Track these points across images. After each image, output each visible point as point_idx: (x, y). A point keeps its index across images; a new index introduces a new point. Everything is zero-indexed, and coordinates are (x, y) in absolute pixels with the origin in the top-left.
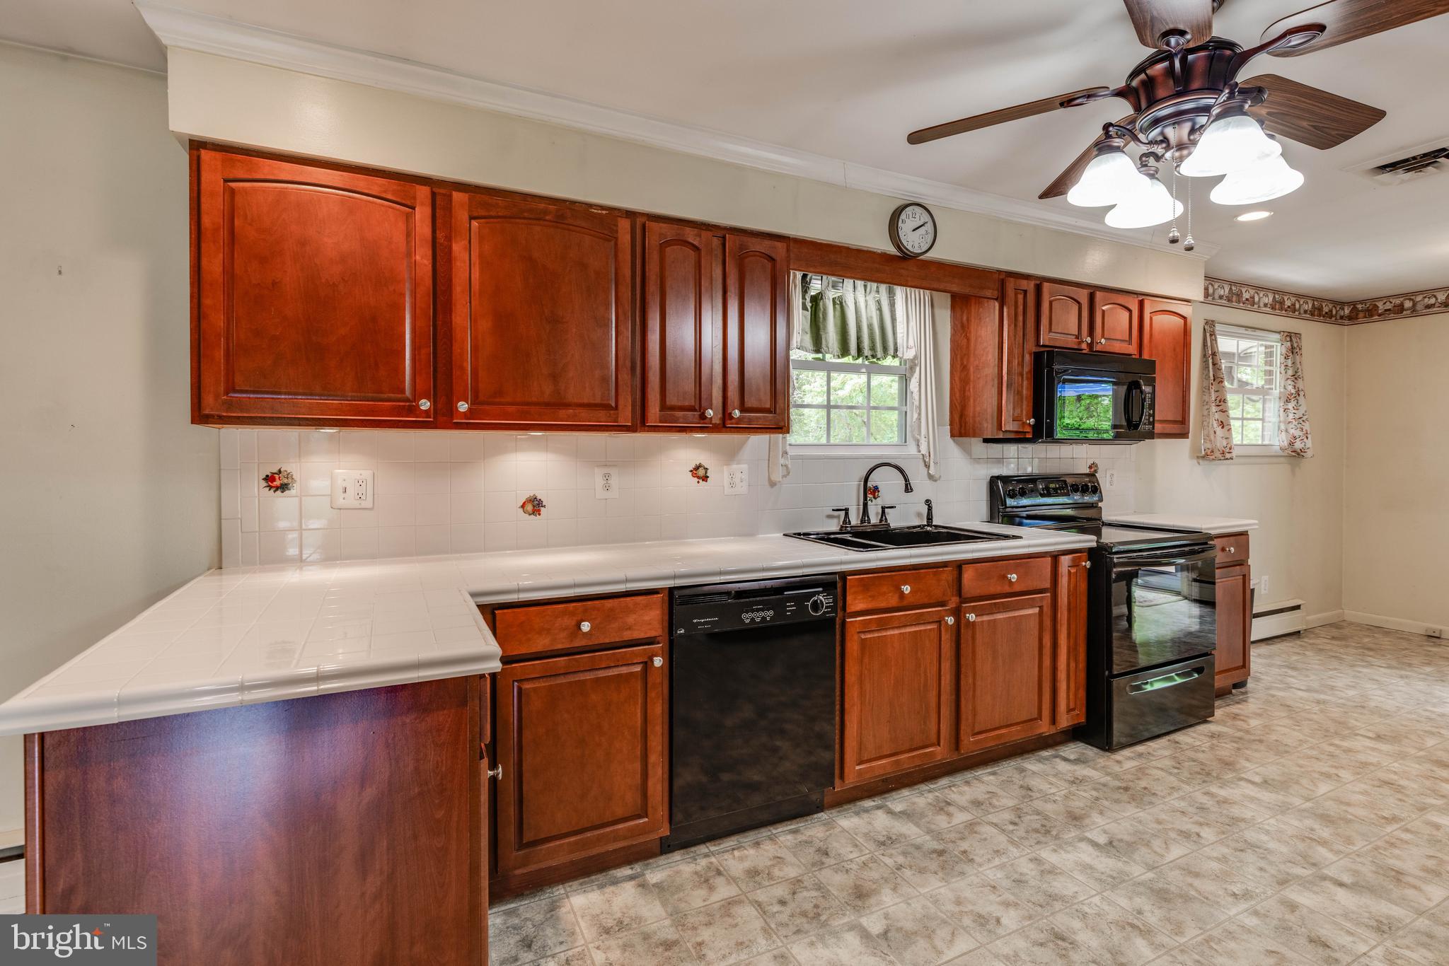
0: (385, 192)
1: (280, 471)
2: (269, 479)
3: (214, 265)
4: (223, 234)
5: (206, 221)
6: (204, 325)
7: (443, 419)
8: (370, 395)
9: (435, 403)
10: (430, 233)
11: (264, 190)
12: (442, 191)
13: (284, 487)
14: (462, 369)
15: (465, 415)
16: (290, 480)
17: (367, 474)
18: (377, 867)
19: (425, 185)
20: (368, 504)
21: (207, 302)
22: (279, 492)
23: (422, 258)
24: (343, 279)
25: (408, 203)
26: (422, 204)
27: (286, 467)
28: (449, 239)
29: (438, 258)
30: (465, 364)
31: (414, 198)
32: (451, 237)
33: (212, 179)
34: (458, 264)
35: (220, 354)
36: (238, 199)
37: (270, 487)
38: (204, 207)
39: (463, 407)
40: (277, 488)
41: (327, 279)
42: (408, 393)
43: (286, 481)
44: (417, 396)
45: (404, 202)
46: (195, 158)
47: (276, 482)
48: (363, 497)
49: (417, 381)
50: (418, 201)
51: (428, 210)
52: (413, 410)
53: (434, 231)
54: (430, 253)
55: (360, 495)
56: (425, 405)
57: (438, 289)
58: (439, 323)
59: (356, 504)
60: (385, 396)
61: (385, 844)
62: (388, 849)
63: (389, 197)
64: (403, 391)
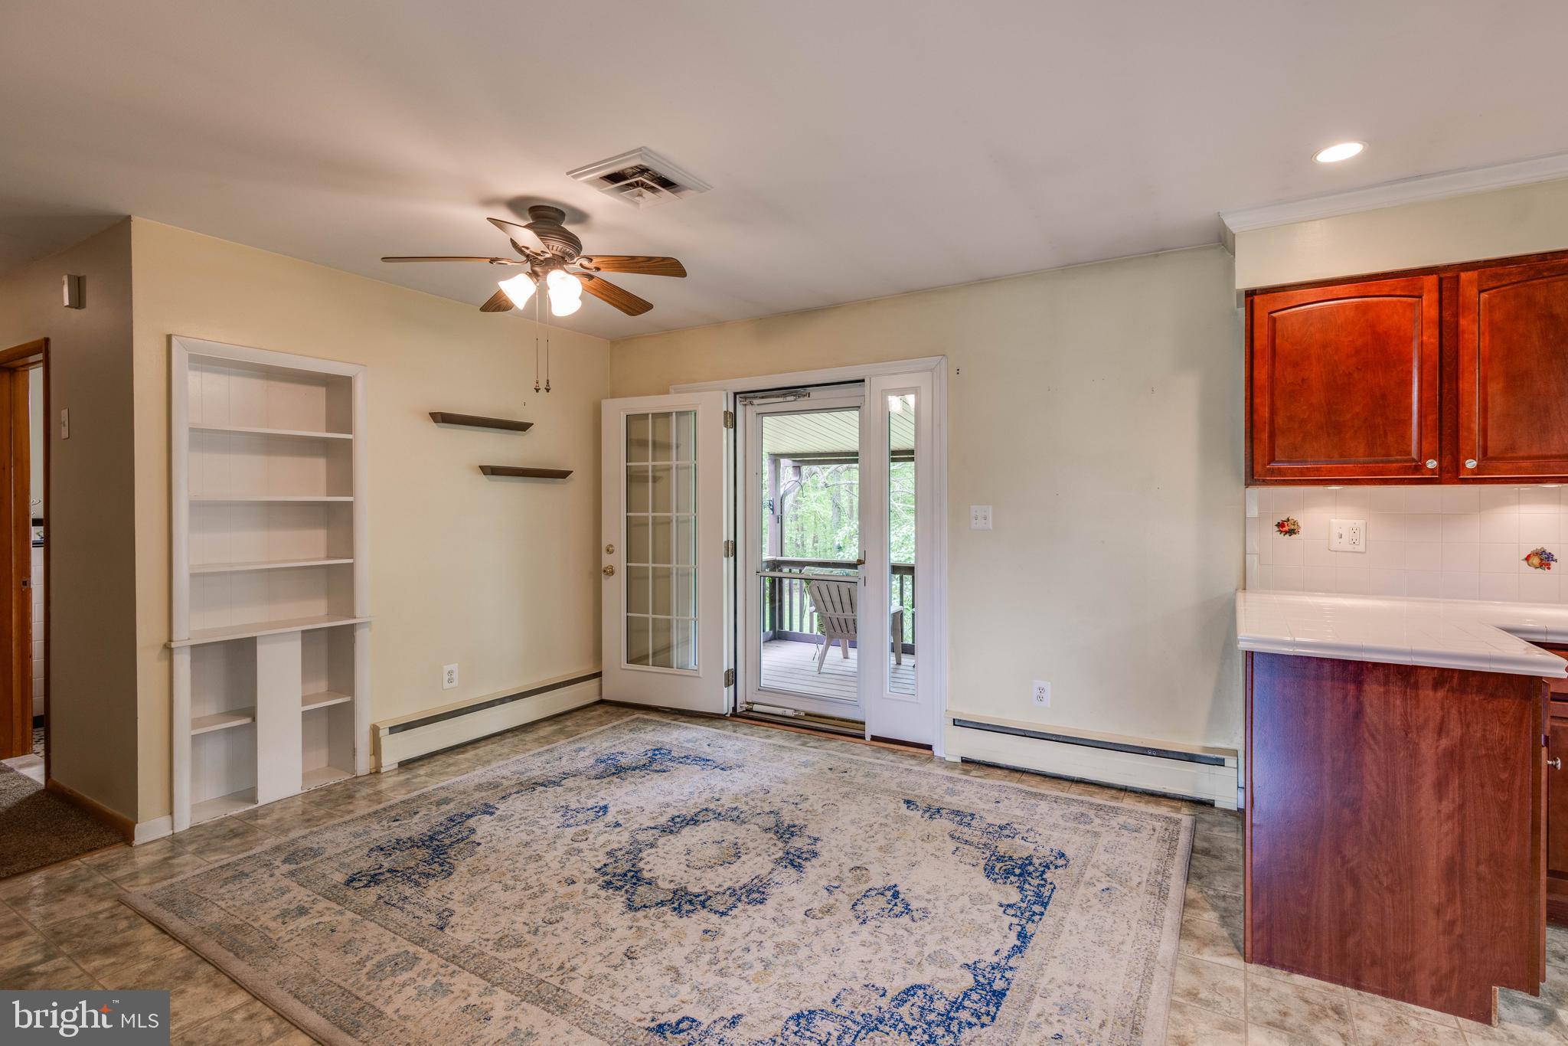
0: (1394, 290)
1: (1288, 520)
2: (1280, 525)
3: (1262, 375)
4: (1268, 353)
5: (1257, 345)
6: (1255, 417)
7: (1450, 474)
8: (1381, 458)
9: (1440, 463)
10: (1437, 314)
11: (1296, 313)
12: (1449, 275)
13: (1291, 532)
14: (1470, 430)
15: (1472, 471)
16: (1296, 527)
17: (1360, 523)
18: (1451, 796)
19: (1432, 274)
20: (1361, 548)
21: (1257, 400)
22: (1287, 536)
23: (1429, 337)
24: (1357, 368)
25: (1416, 294)
26: (1429, 291)
27: (1293, 516)
28: (1456, 315)
29: (1444, 333)
30: (1472, 425)
31: (1422, 288)
32: (1457, 313)
33: (1261, 315)
34: (1466, 336)
35: (1265, 436)
36: (1279, 325)
37: (1281, 532)
38: (1256, 335)
39: (1471, 464)
40: (1286, 533)
41: (1344, 371)
42: (1414, 454)
43: (1292, 527)
44: (1423, 456)
45: (1412, 294)
46: (1249, 302)
47: (1287, 528)
48: (1357, 543)
49: (1423, 443)
50: (1425, 290)
51: (1435, 295)
52: (1419, 468)
53: (1441, 312)
54: (1437, 333)
55: (1354, 541)
56: (1432, 464)
57: (1444, 361)
58: (1445, 391)
59: (1350, 548)
60: (1393, 458)
61: (1457, 782)
62: (1459, 787)
63: (1398, 293)
64: (1409, 453)
